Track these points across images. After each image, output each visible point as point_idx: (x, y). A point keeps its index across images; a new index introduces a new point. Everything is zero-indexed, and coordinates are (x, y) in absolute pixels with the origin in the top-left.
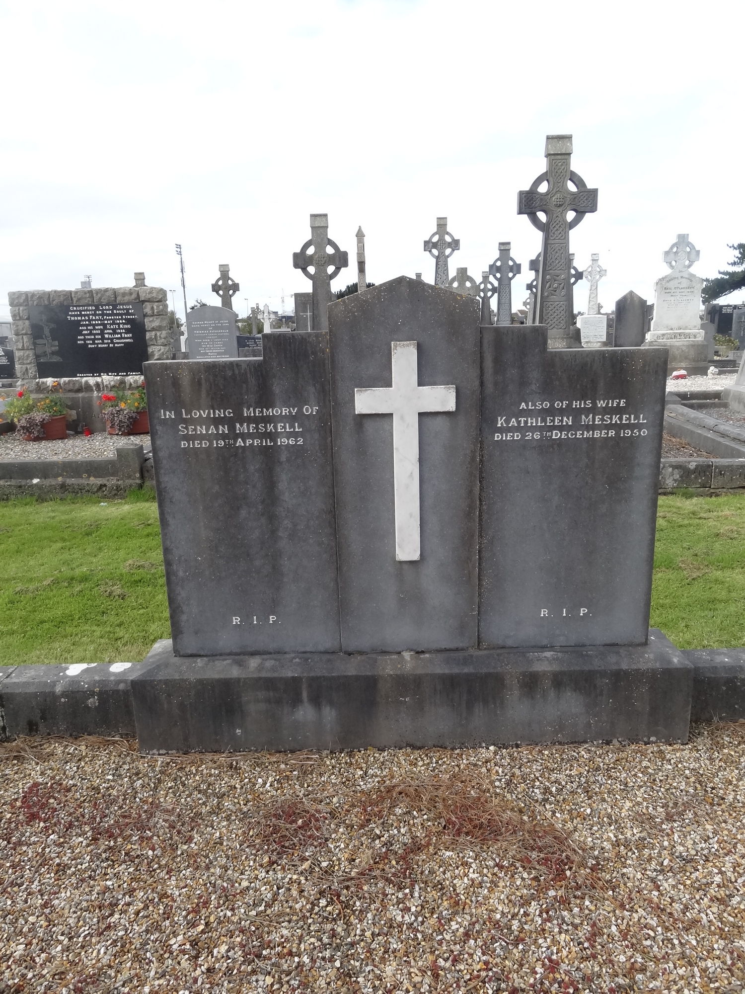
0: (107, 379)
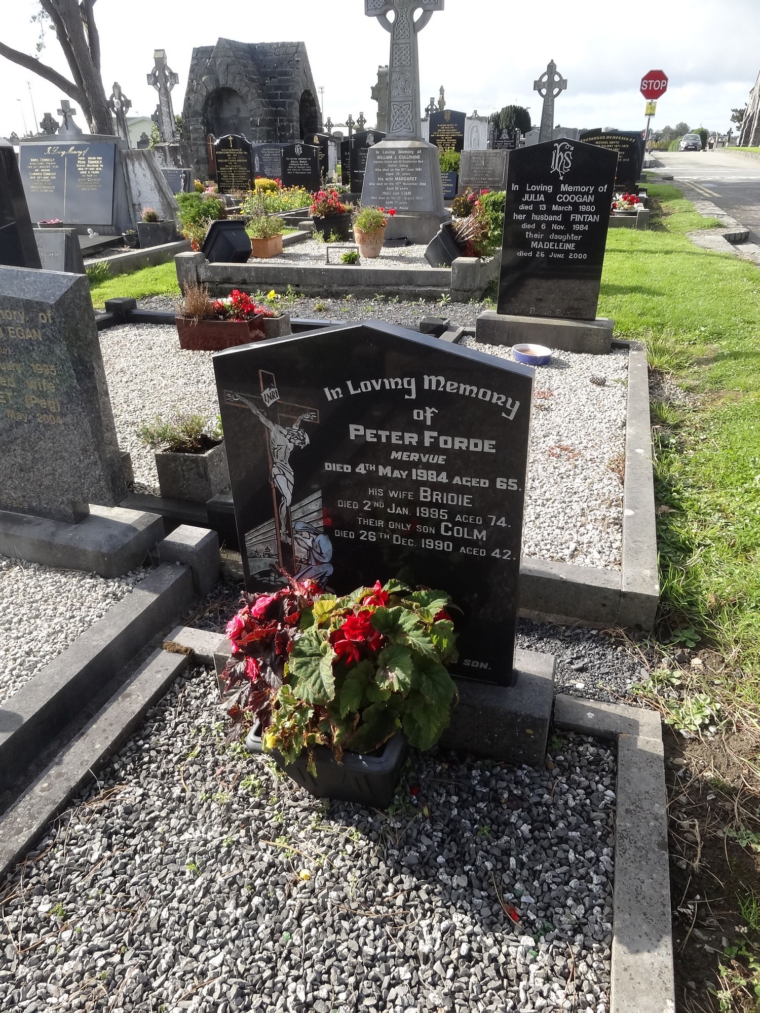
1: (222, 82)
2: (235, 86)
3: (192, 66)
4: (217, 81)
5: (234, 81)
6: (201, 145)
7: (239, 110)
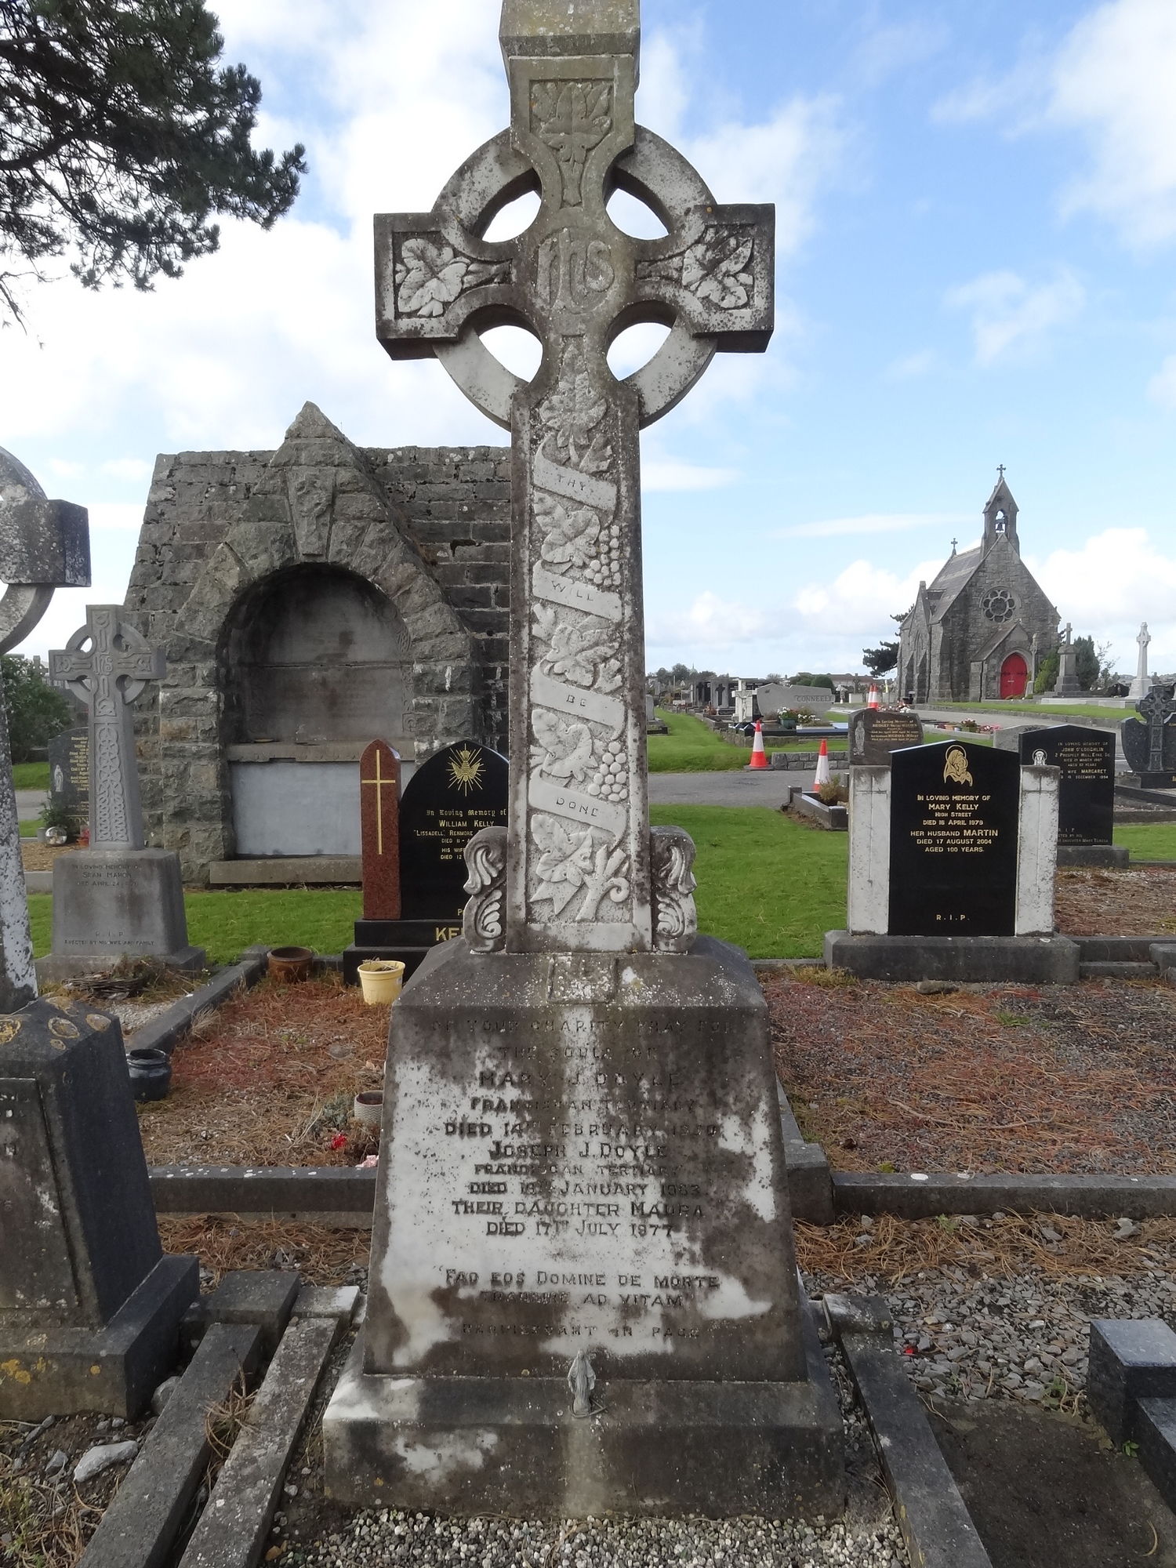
1: (306, 544)
2: (361, 562)
3: (152, 505)
4: (289, 542)
5: (356, 541)
6: (198, 756)
7: (346, 639)
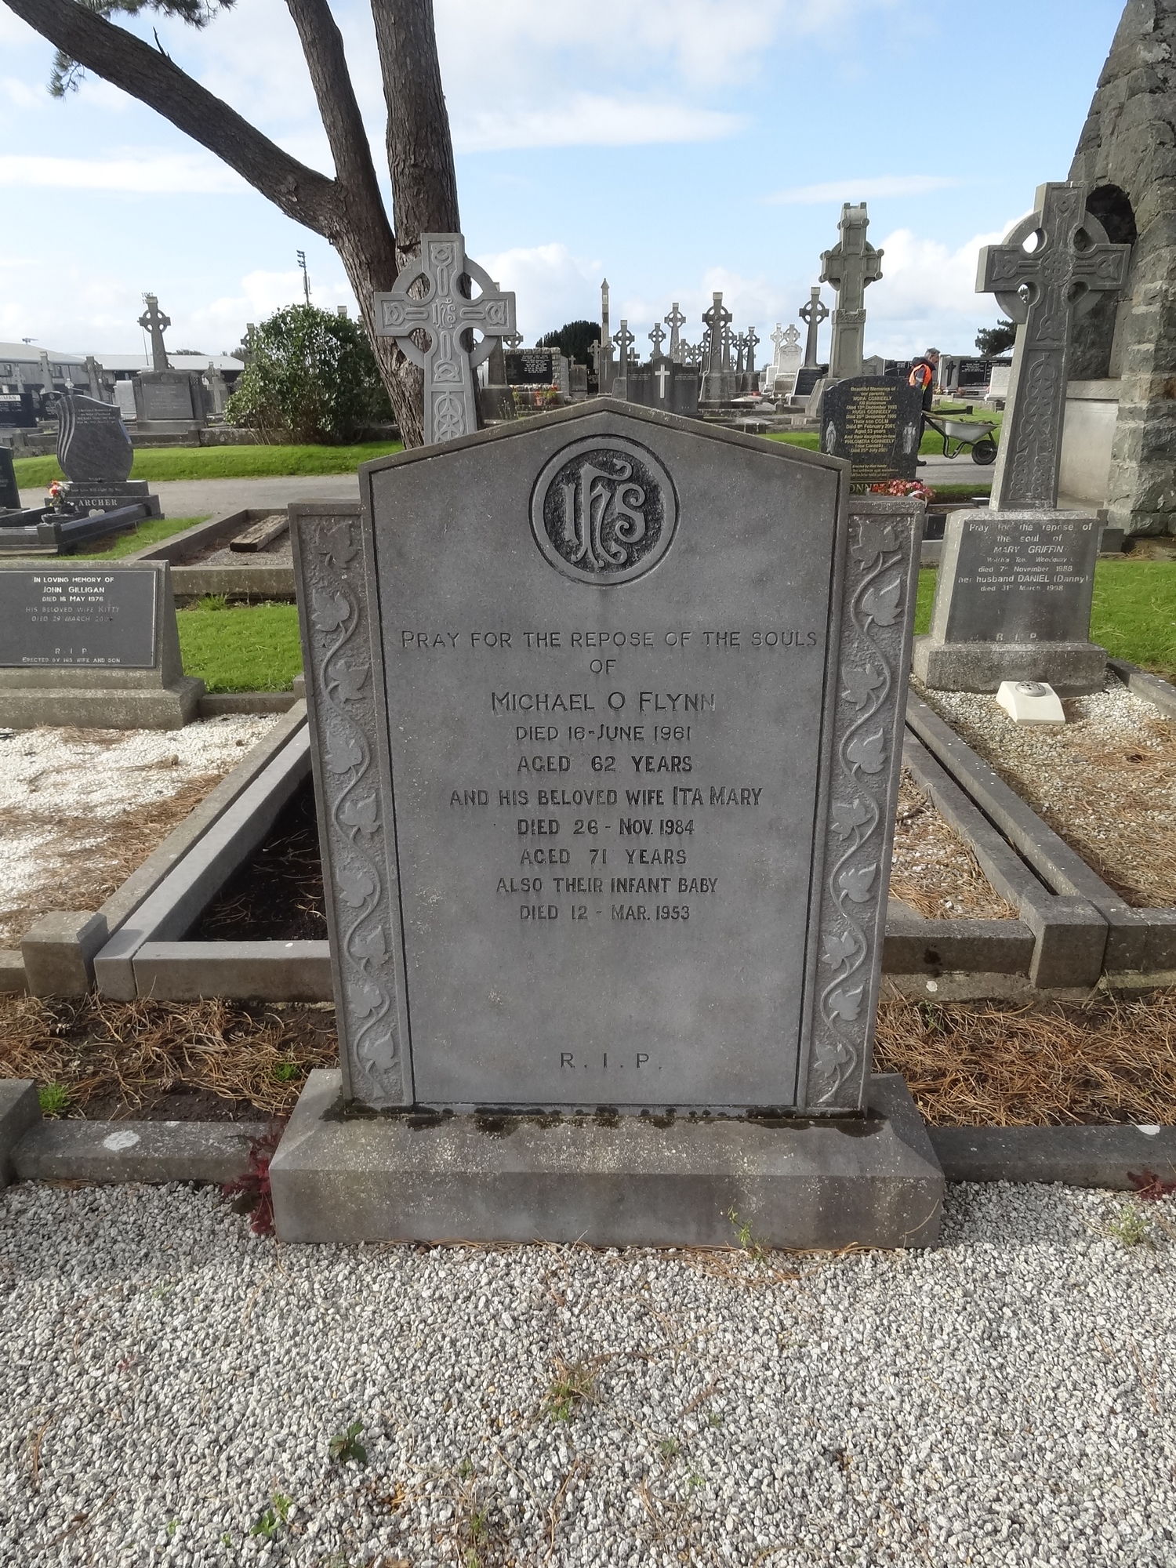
0: (535, 386)
